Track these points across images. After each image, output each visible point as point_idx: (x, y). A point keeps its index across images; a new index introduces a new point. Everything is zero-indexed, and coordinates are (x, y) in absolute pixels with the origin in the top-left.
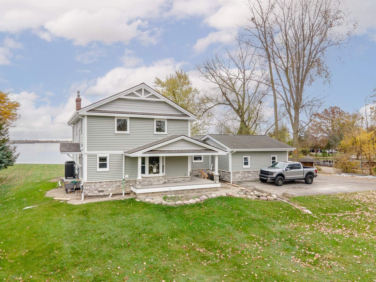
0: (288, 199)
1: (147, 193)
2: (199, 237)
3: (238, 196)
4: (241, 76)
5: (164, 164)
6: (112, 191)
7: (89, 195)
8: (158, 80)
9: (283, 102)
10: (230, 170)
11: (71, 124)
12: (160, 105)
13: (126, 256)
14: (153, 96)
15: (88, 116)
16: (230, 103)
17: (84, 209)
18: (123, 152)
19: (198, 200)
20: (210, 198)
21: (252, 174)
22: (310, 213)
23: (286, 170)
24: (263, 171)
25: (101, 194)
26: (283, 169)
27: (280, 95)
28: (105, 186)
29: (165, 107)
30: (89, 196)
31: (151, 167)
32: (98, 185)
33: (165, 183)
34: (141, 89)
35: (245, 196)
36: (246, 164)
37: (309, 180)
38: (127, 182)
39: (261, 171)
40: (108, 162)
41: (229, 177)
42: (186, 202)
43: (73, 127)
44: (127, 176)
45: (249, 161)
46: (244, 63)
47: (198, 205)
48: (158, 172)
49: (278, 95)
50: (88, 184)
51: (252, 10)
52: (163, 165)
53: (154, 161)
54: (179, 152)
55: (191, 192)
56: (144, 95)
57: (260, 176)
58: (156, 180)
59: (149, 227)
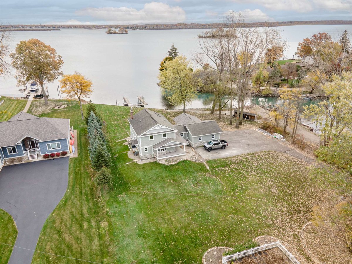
2: (173, 178)
3: (190, 160)
6: (149, 157)
7: (143, 159)
10: (193, 143)
12: (164, 129)
13: (155, 183)
14: (161, 127)
15: (141, 137)
17: (143, 166)
18: (152, 146)
19: (176, 162)
20: (180, 161)
21: (203, 143)
22: (209, 168)
23: (213, 146)
26: (211, 146)
28: (147, 156)
29: (166, 129)
32: (145, 156)
33: (167, 153)
35: (191, 160)
36: (200, 140)
37: (224, 148)
38: (154, 154)
40: (148, 149)
42: (172, 164)
44: (154, 152)
47: (175, 165)
50: (142, 156)
54: (170, 146)
56: (158, 127)
58: (163, 153)
59: (161, 174)
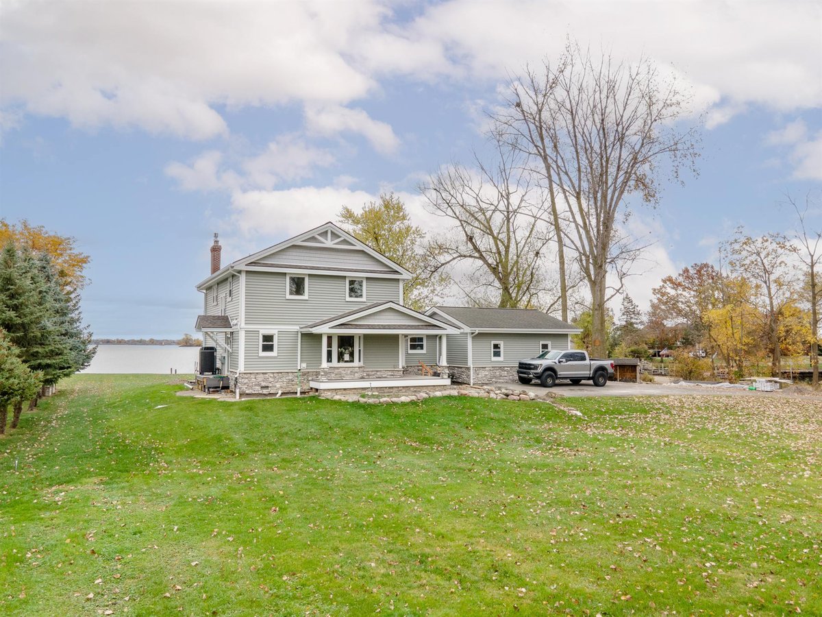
0: (552, 400)
1: (336, 389)
3: (476, 395)
4: (502, 206)
5: (362, 349)
6: (281, 387)
7: (247, 392)
8: (348, 211)
9: (576, 254)
10: (470, 364)
11: (202, 289)
12: (356, 255)
14: (345, 242)
15: (247, 272)
16: (481, 255)
17: (246, 405)
18: (298, 328)
19: (413, 398)
20: (432, 396)
21: (508, 371)
22: (579, 414)
23: (560, 362)
24: (523, 364)
25: (265, 391)
26: (554, 361)
27: (570, 239)
28: (271, 379)
29: (362, 259)
30: (247, 394)
31: (342, 352)
32: (260, 378)
33: (362, 378)
34: (326, 232)
35: (486, 395)
36: (497, 354)
37: (600, 379)
38: (304, 374)
39: (520, 364)
40: (275, 342)
41: (468, 376)
43: (206, 295)
44: (304, 365)
45: (502, 350)
46: (507, 180)
47: (413, 403)
48: (352, 361)
49: (566, 241)
50: (246, 376)
51: (516, 90)
52: (360, 350)
53: (346, 342)
54: (384, 327)
55: (404, 390)
56: (332, 240)
57: (518, 372)
58: (349, 372)
